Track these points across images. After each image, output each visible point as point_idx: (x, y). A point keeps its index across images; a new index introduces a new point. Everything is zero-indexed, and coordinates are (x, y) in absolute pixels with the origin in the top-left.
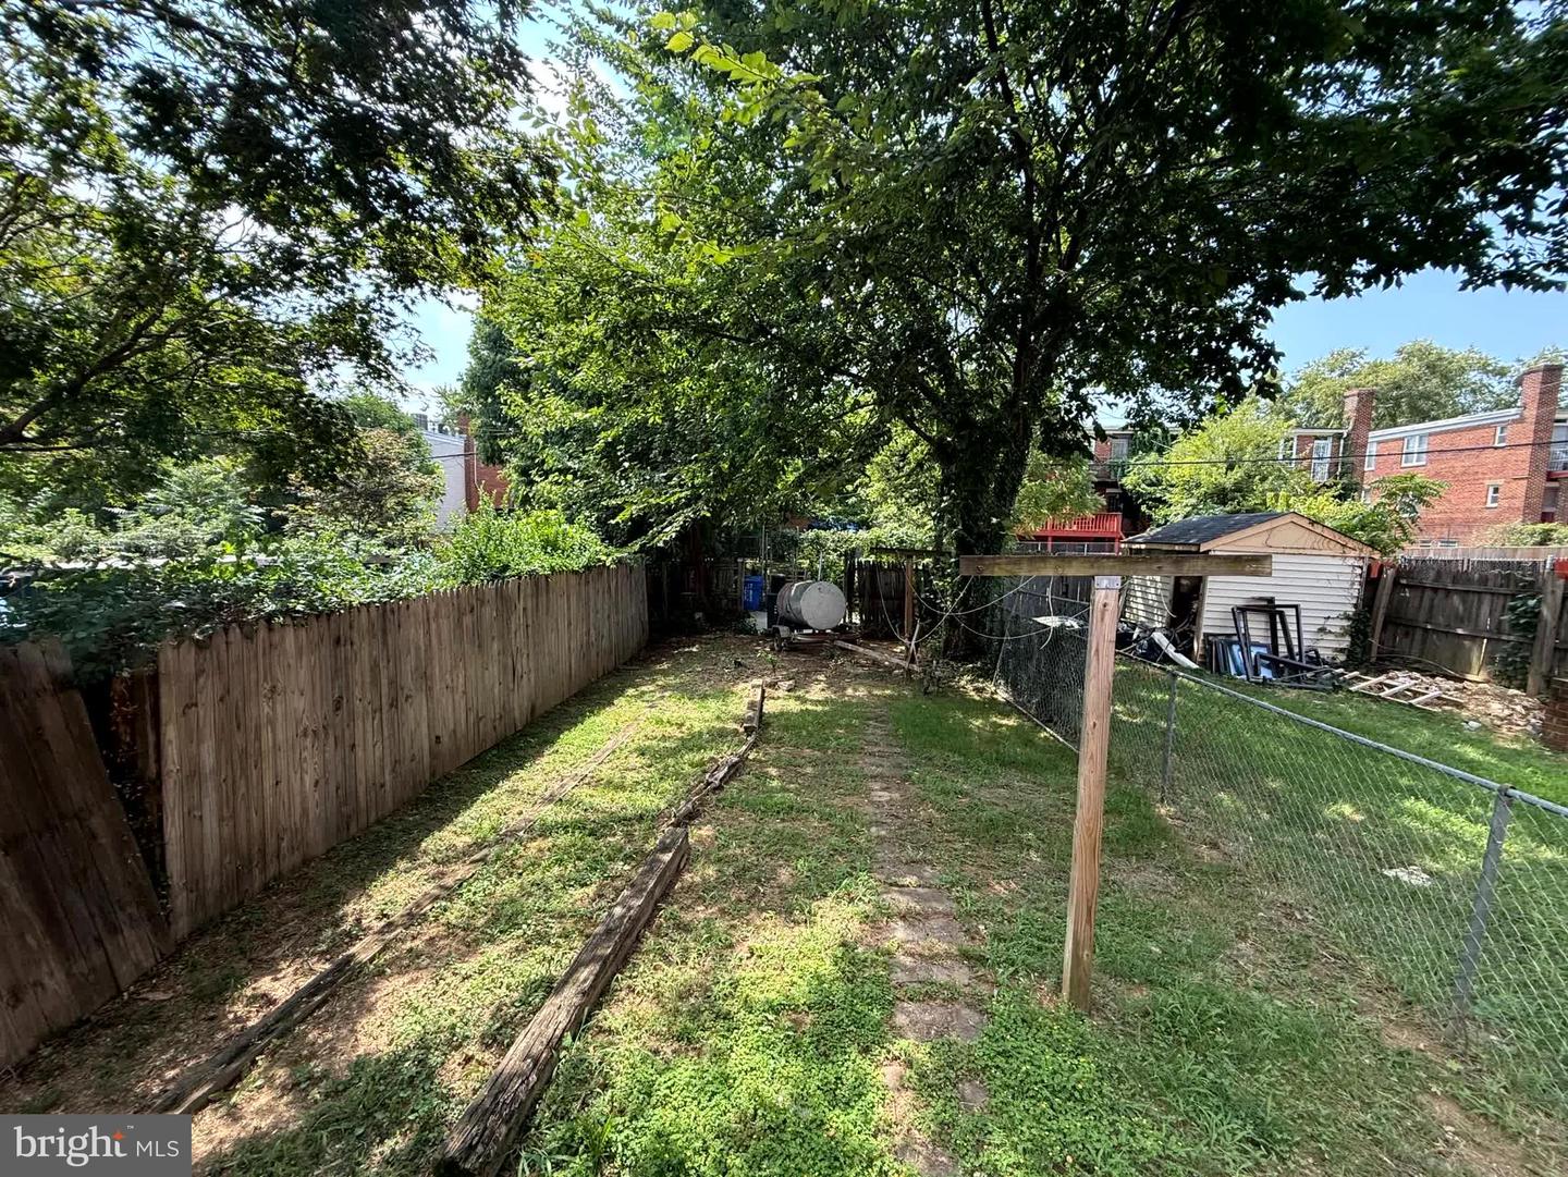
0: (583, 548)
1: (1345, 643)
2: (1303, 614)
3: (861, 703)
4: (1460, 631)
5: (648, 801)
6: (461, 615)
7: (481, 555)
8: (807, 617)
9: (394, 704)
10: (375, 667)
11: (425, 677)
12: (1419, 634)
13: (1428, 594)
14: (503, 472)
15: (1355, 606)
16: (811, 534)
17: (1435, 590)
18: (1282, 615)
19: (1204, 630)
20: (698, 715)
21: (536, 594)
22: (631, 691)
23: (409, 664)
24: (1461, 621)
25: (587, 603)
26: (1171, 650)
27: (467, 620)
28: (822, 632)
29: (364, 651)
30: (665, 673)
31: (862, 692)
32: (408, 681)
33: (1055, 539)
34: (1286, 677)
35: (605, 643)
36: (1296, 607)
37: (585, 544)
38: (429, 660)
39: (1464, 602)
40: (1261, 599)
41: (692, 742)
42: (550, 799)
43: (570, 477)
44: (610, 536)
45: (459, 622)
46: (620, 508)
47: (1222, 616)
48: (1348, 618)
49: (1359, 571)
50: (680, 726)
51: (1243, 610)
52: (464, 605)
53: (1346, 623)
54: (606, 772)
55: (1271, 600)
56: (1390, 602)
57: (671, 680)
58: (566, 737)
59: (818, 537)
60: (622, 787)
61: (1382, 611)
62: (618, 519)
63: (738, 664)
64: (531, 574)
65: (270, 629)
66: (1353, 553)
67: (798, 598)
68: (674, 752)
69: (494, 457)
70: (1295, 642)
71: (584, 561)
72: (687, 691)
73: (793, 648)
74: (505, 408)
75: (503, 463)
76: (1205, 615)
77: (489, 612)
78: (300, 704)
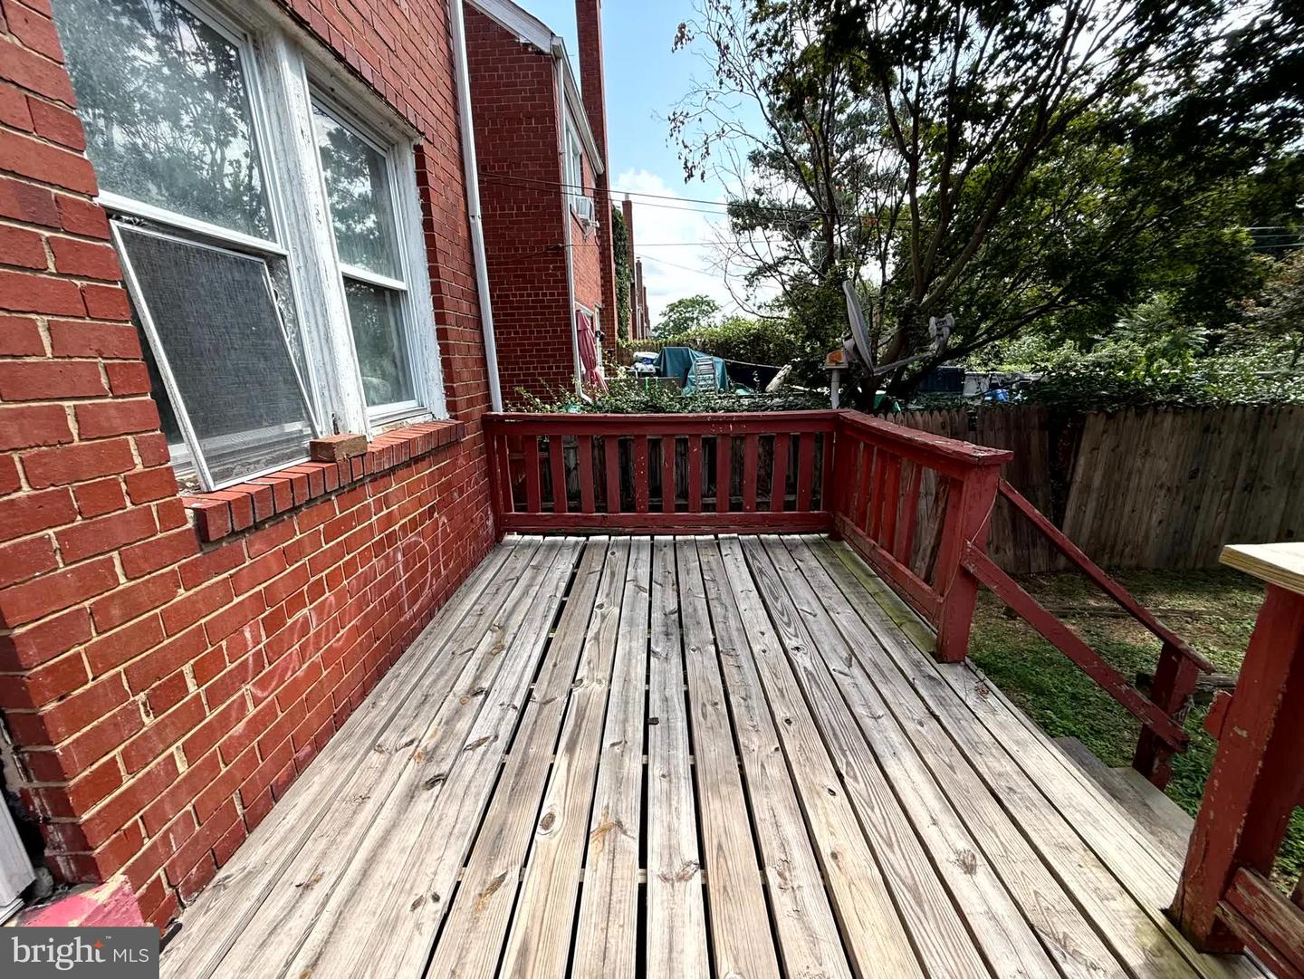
9: (1248, 489)
10: (1237, 456)
29: (1230, 440)
65: (1156, 411)
78: (1163, 466)
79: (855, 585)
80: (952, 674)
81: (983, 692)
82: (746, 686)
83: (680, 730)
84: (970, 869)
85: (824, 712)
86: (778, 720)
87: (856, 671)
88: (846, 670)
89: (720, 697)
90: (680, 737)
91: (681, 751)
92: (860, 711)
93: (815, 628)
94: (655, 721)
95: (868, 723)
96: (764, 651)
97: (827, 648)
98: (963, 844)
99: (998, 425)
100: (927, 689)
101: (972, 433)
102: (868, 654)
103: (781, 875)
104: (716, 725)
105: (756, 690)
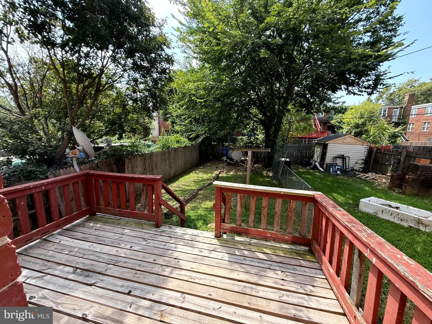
0: (184, 142)
1: (363, 166)
2: (350, 158)
3: (240, 175)
4: (387, 164)
5: (193, 188)
6: (162, 155)
7: (165, 144)
8: (233, 157)
9: (152, 170)
10: (149, 164)
11: (156, 166)
12: (379, 164)
13: (383, 154)
14: (167, 123)
15: (365, 157)
16: (240, 137)
17: (384, 154)
18: (345, 159)
19: (326, 162)
20: (205, 176)
21: (175, 152)
22: (194, 172)
23: (154, 164)
24: (388, 161)
25: (185, 154)
26: (319, 167)
27: (163, 156)
28: (237, 161)
29: (148, 161)
30: (201, 169)
31: (241, 173)
32: (154, 167)
33: (309, 138)
34: (344, 173)
35: (189, 162)
36: (349, 157)
37: (185, 141)
38: (157, 163)
39: (389, 156)
40: (340, 155)
41: (204, 180)
42: (177, 187)
43: (182, 126)
44: (190, 139)
45: (162, 157)
46: (191, 135)
47: (331, 159)
48: (363, 160)
49: (367, 149)
50: (202, 178)
51: (336, 158)
52: (162, 153)
53: (363, 161)
54: (187, 184)
55: (343, 155)
56: (375, 156)
57: (202, 170)
58: (180, 179)
59: (242, 138)
60: (190, 186)
61: (373, 158)
62: (191, 137)
63: (217, 167)
64: (174, 148)
65: (136, 157)
66: (365, 144)
67: (231, 153)
68: (199, 182)
69: (166, 120)
70: (347, 165)
71: (184, 145)
72: (205, 172)
73: (229, 164)
74: (168, 110)
75: (168, 121)
76: (327, 159)
77: (166, 155)
78: (140, 169)
79: (119, 224)
80: (163, 228)
81: (171, 228)
82: (135, 264)
83: (138, 286)
84: (202, 252)
85: (157, 253)
86: (153, 262)
87: (149, 241)
88: (148, 242)
89: (134, 271)
90: (141, 286)
91: (146, 288)
92: (161, 247)
93: (127, 240)
94: (130, 291)
95: (165, 247)
96: (125, 254)
97: (137, 242)
98: (197, 250)
99: (104, 165)
100: (164, 234)
101: (99, 169)
102: (146, 236)
103: (192, 279)
104: (144, 276)
105: (139, 262)
